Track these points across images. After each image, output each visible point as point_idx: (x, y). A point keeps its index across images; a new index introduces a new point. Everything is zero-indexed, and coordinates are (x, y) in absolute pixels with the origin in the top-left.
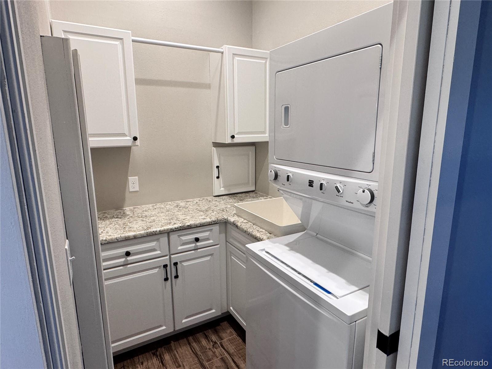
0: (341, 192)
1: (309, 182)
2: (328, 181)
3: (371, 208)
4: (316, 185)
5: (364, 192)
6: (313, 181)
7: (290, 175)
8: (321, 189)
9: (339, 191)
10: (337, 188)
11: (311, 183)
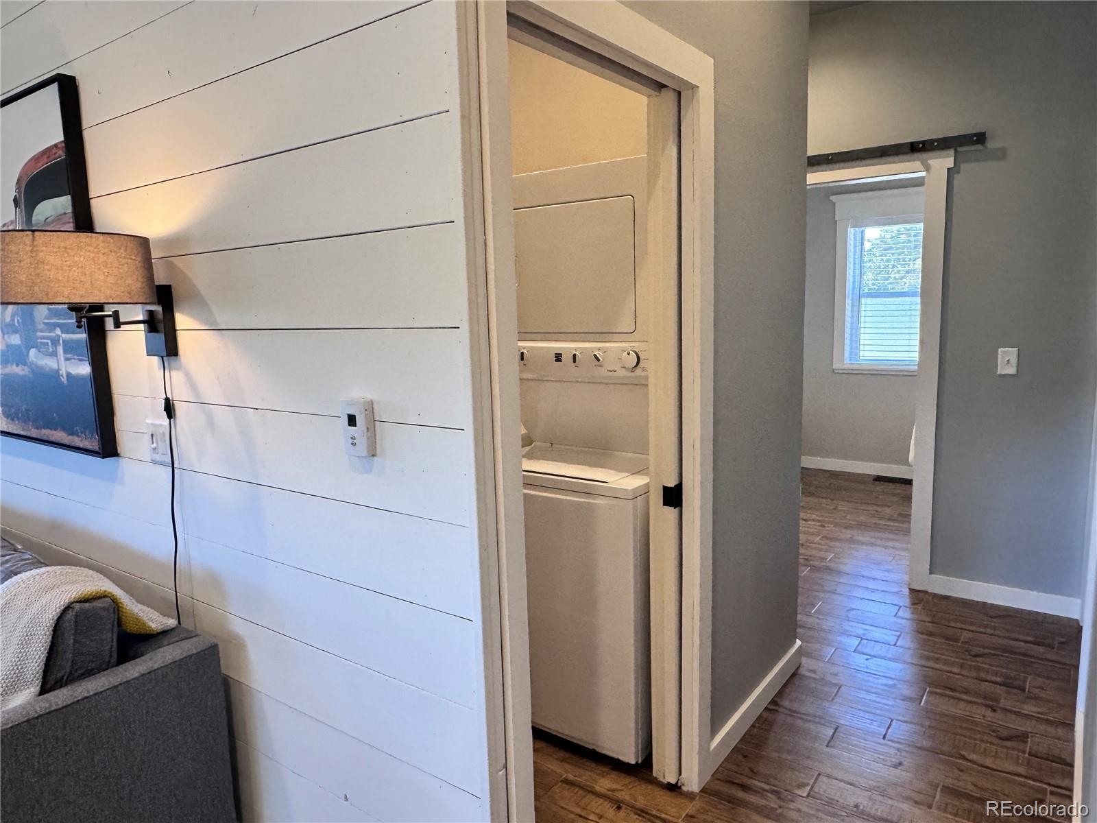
0: (601, 360)
1: (556, 357)
2: (582, 351)
3: (639, 372)
4: (567, 358)
5: (629, 354)
6: (561, 354)
7: (525, 351)
8: (575, 361)
9: (598, 360)
10: (595, 356)
11: (558, 358)
